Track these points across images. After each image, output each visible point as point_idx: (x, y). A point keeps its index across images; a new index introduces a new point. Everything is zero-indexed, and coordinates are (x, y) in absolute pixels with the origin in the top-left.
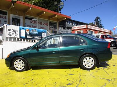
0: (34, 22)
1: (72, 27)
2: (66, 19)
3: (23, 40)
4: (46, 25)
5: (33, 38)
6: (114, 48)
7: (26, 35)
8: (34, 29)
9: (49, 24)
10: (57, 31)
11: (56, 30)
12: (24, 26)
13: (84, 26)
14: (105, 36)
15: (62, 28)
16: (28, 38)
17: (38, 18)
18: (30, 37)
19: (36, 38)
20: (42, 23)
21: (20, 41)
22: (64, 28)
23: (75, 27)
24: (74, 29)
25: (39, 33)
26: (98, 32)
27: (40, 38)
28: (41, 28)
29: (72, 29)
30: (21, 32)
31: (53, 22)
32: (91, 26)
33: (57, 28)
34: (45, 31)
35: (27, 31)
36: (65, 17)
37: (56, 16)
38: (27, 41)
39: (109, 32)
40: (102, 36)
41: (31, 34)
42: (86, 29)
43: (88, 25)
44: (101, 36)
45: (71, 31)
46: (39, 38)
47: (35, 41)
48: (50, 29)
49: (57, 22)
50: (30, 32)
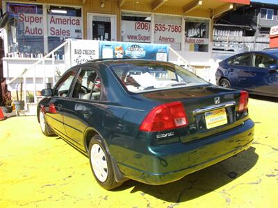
0: (145, 26)
1: (272, 28)
2: (231, 7)
4: (177, 29)
9: (183, 26)
10: (207, 45)
11: (206, 41)
15: (241, 33)
20: (166, 27)
25: (147, 54)
28: (162, 40)
31: (197, 20)
33: (208, 37)
34: (165, 48)
36: (229, 3)
37: (200, 3)
45: (268, 40)
48: (186, 41)
49: (207, 19)
50: (124, 53)
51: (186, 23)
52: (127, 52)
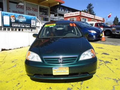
0: (21, 7)
1: (65, 14)
2: (58, 3)
3: (7, 29)
4: (36, 10)
5: (20, 26)
6: (108, 37)
7: (11, 23)
8: (20, 15)
9: (39, 9)
10: (48, 18)
11: (48, 17)
12: (8, 11)
13: (78, 13)
14: (99, 24)
16: (13, 27)
17: (25, 2)
18: (16, 26)
19: (24, 26)
20: (31, 8)
21: (4, 30)
22: (56, 16)
23: (67, 14)
24: (67, 16)
25: (27, 20)
26: (92, 20)
27: (29, 27)
28: (29, 14)
29: (65, 16)
30: (4, 19)
31: (44, 7)
32: (85, 13)
33: (48, 15)
34: (35, 18)
35: (11, 18)
38: (12, 30)
39: (102, 20)
40: (97, 25)
41: (17, 22)
42: (79, 17)
43: (82, 12)
44: (95, 24)
45: (63, 19)
46: (27, 27)
47: (22, 31)
48: (40, 16)
49: (48, 7)
50: (16, 19)
51: (39, 8)
52: (17, 19)
